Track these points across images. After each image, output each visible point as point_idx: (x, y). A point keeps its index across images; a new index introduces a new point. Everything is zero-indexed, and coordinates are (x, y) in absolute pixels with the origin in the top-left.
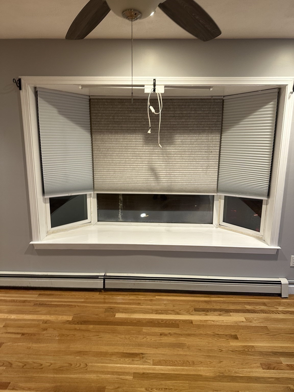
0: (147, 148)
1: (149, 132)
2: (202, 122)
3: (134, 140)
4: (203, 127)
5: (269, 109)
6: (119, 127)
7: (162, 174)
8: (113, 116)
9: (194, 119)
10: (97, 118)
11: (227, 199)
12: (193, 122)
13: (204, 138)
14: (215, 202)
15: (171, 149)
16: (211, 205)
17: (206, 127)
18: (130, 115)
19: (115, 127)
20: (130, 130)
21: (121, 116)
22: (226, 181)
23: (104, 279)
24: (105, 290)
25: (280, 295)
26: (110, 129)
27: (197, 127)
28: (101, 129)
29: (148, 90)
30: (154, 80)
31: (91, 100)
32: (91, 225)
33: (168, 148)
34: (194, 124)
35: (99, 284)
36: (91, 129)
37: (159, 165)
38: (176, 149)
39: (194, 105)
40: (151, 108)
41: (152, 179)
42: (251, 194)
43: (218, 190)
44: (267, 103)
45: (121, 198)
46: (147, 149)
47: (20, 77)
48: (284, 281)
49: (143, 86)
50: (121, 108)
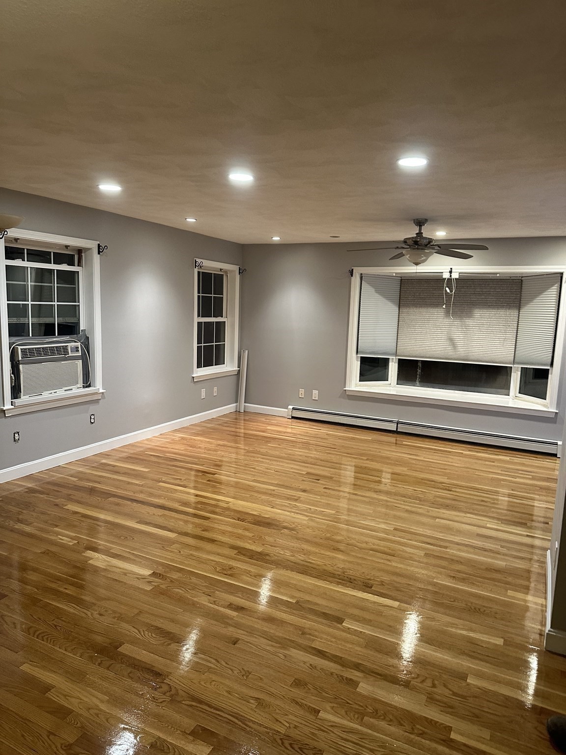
0: (447, 320)
1: (444, 307)
2: (501, 299)
3: (436, 313)
4: (501, 303)
5: (554, 290)
6: (423, 302)
7: (460, 343)
8: (419, 293)
9: (493, 296)
10: (405, 295)
11: (524, 371)
12: (492, 298)
13: (502, 313)
14: (512, 373)
15: (469, 322)
16: (509, 377)
17: (504, 303)
18: (435, 292)
19: (420, 302)
20: (434, 304)
21: (426, 293)
22: (522, 353)
23: (397, 423)
24: (396, 432)
25: (555, 455)
26: (416, 304)
27: (496, 303)
28: (408, 304)
29: (446, 276)
30: (451, 269)
31: (402, 281)
32: (391, 386)
33: (467, 321)
34: (493, 301)
35: (393, 427)
36: (399, 304)
37: (458, 335)
38: (474, 322)
39: (493, 284)
40: (447, 289)
41: (450, 348)
42: (538, 364)
43: (514, 363)
44: (553, 285)
45: (420, 364)
46: (447, 321)
47: (352, 268)
48: (560, 443)
49: (442, 273)
50: (427, 286)
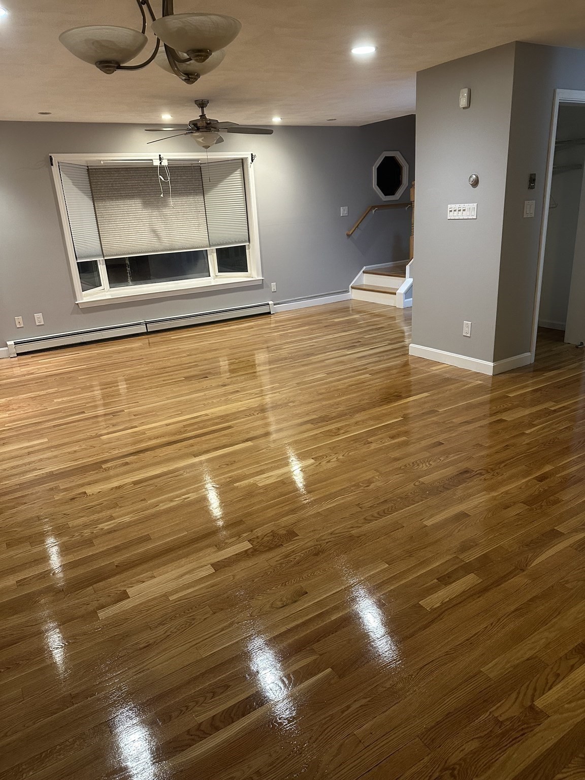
0: (146, 211)
1: (162, 196)
2: (187, 186)
3: (133, 205)
4: (189, 190)
5: (237, 174)
6: (118, 194)
7: (163, 234)
8: (112, 184)
9: (181, 184)
10: (97, 187)
11: (219, 251)
12: (180, 186)
13: (191, 199)
14: (209, 256)
15: (166, 211)
16: (206, 260)
17: (192, 190)
18: (127, 182)
19: (115, 194)
20: (129, 196)
21: (119, 184)
22: (215, 237)
23: (146, 324)
24: (148, 333)
25: (269, 313)
26: (110, 196)
27: (184, 190)
28: (102, 197)
29: (156, 163)
30: (160, 155)
31: (90, 170)
32: (105, 291)
33: (164, 210)
34: (182, 188)
35: (143, 329)
36: (93, 197)
37: (159, 226)
38: (170, 211)
39: (179, 172)
40: (160, 176)
41: (155, 240)
42: (236, 242)
43: (210, 246)
44: (236, 170)
45: (128, 262)
46: (146, 213)
47: (50, 155)
48: (270, 302)
49: (152, 160)
50: (117, 176)
